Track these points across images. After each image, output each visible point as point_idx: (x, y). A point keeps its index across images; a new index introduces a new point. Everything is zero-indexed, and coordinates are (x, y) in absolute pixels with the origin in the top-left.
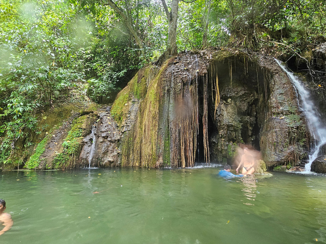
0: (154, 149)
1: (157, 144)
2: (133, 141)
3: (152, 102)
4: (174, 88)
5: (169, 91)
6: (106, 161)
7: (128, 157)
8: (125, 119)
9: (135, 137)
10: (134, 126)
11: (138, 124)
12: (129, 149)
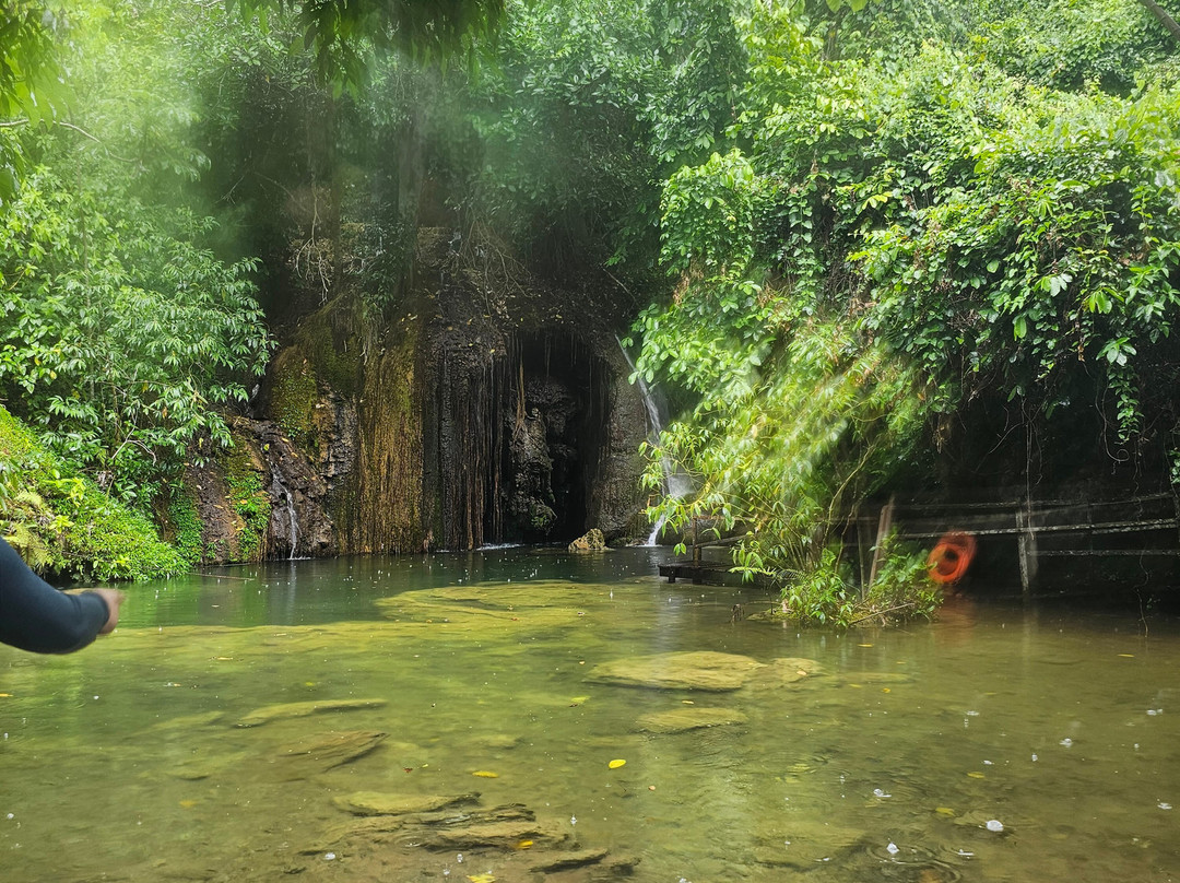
0: (417, 514)
1: (422, 505)
2: (358, 498)
3: (408, 415)
4: (451, 387)
5: (439, 393)
6: (315, 544)
7: (350, 534)
8: (325, 445)
9: (363, 488)
10: (357, 462)
11: (364, 460)
12: (350, 516)
